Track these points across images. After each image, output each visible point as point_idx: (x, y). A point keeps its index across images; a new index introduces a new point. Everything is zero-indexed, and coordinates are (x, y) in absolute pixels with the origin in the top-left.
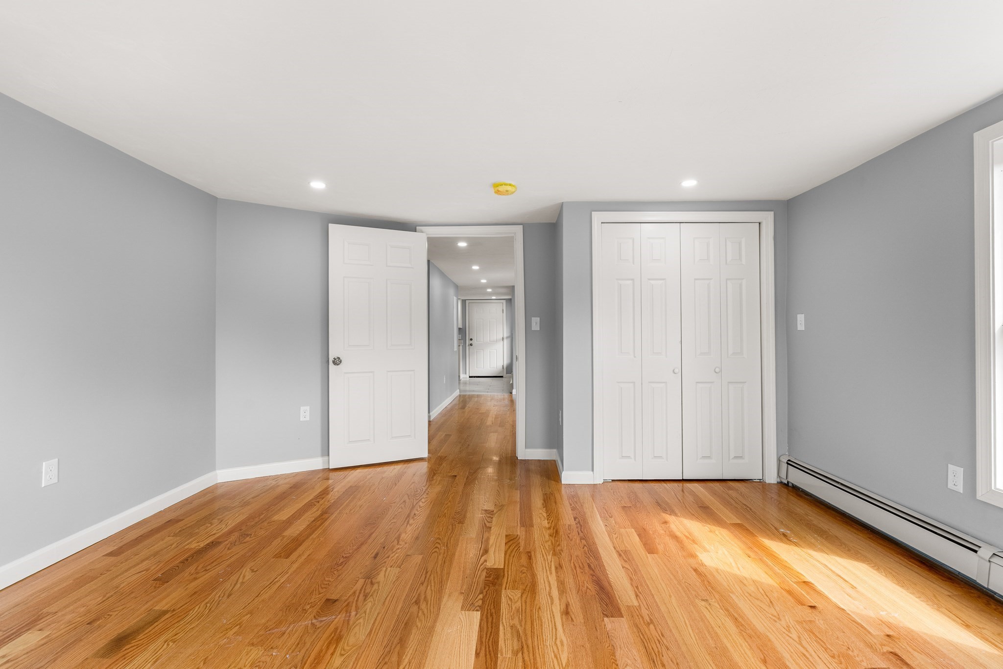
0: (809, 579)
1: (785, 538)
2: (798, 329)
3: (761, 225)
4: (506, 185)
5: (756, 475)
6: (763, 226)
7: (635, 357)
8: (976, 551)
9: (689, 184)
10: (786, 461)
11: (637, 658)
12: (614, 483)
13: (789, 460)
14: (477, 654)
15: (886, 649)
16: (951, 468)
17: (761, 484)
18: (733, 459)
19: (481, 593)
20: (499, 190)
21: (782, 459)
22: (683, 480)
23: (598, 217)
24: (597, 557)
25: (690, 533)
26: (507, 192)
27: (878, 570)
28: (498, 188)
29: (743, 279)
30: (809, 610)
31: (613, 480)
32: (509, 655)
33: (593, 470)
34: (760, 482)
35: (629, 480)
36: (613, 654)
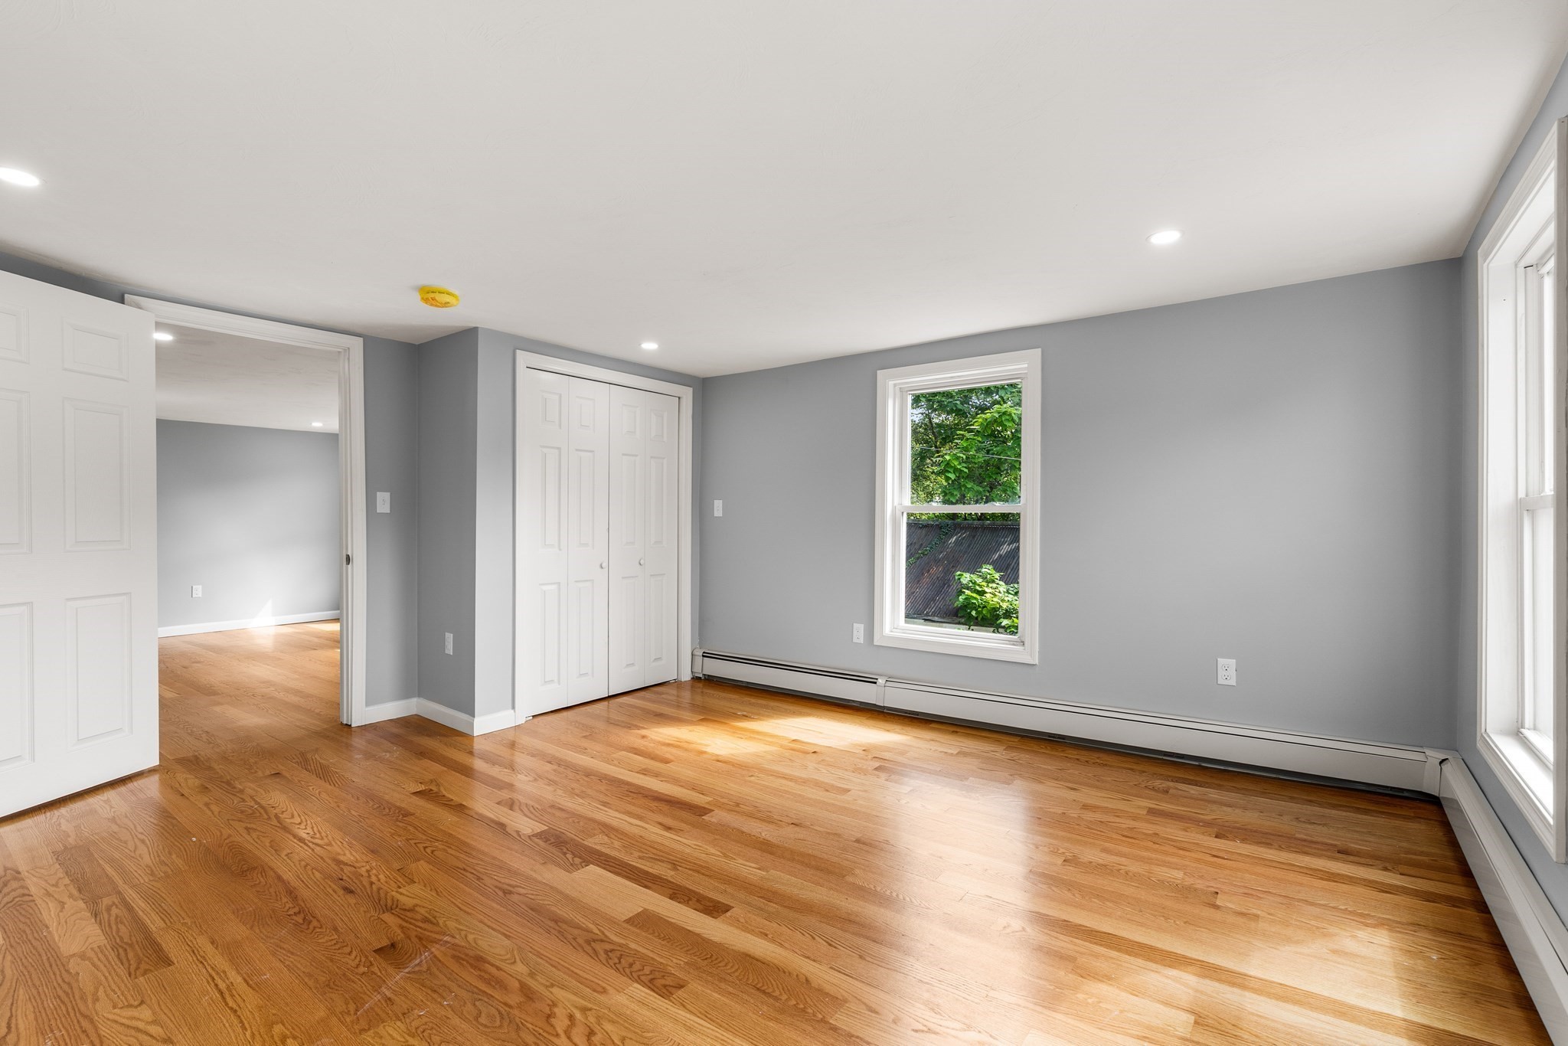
0: (794, 738)
1: (746, 717)
2: (715, 515)
3: (681, 399)
4: (448, 294)
5: (671, 676)
6: (683, 401)
7: (560, 550)
8: (875, 683)
9: (650, 346)
10: (701, 654)
11: (760, 826)
12: (536, 720)
13: (704, 653)
14: (646, 887)
15: (870, 757)
16: (856, 625)
17: (677, 684)
18: (654, 661)
19: (565, 854)
20: (437, 298)
21: (696, 653)
22: (610, 697)
23: (523, 358)
24: (628, 784)
25: (677, 738)
26: (446, 305)
27: (821, 718)
28: (429, 295)
29: (664, 458)
30: (814, 755)
31: (533, 716)
32: (672, 873)
33: (513, 708)
34: (676, 682)
35: (552, 712)
36: (743, 832)
